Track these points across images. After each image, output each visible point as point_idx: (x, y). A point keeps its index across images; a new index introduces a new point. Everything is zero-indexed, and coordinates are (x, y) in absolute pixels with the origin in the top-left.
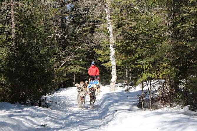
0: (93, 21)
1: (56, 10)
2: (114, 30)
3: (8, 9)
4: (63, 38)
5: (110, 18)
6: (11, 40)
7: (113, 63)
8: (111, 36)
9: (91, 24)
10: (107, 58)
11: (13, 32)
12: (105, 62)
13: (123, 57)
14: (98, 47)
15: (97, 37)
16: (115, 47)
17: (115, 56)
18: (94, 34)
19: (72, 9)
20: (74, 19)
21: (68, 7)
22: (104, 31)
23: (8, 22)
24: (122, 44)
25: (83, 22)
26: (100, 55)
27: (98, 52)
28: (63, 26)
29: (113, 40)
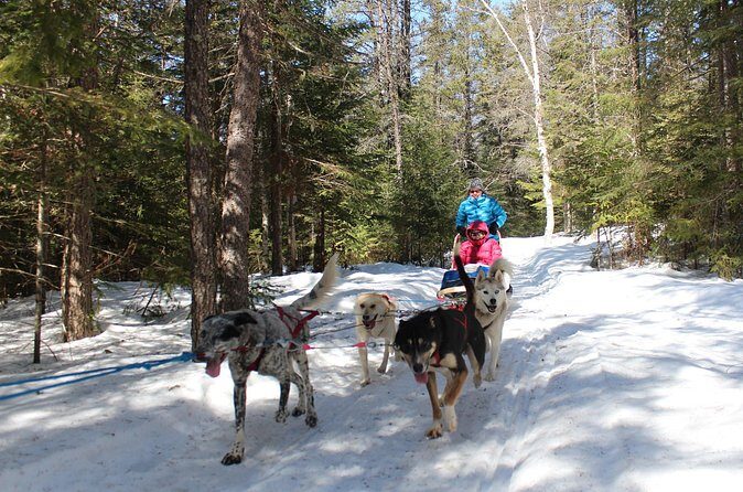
0: (514, 140)
1: (458, 125)
2: (549, 152)
3: (391, 125)
4: (471, 167)
5: (543, 134)
6: (395, 171)
7: (549, 203)
8: (545, 161)
9: (513, 144)
10: (539, 194)
11: (399, 159)
12: (535, 201)
13: (564, 192)
14: (524, 178)
15: (521, 163)
16: (551, 176)
17: (553, 191)
18: (516, 159)
19: (483, 123)
20: (485, 138)
21: (475, 120)
22: (533, 154)
23: (391, 144)
24: (562, 172)
25: (500, 141)
26: (525, 192)
27: (525, 186)
28: (469, 149)
29: (547, 168)
